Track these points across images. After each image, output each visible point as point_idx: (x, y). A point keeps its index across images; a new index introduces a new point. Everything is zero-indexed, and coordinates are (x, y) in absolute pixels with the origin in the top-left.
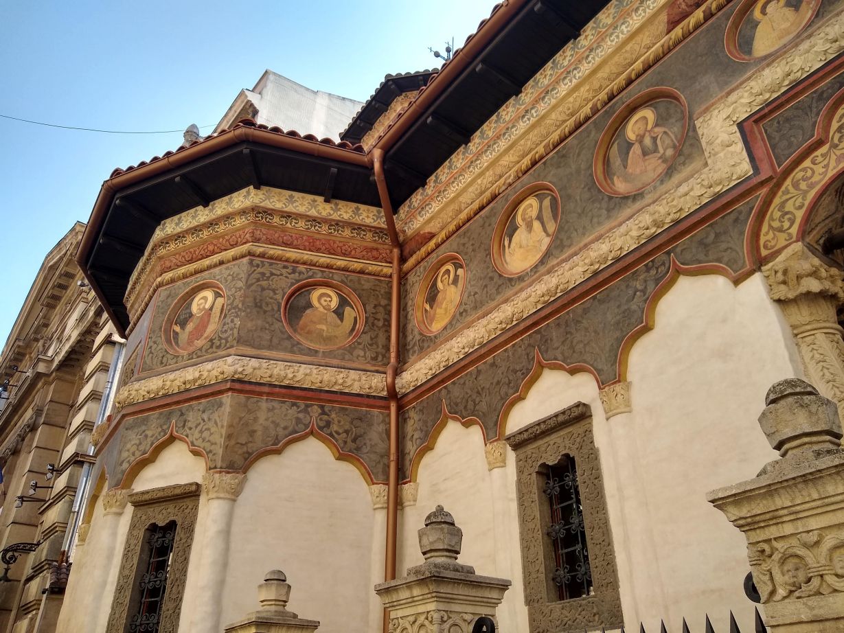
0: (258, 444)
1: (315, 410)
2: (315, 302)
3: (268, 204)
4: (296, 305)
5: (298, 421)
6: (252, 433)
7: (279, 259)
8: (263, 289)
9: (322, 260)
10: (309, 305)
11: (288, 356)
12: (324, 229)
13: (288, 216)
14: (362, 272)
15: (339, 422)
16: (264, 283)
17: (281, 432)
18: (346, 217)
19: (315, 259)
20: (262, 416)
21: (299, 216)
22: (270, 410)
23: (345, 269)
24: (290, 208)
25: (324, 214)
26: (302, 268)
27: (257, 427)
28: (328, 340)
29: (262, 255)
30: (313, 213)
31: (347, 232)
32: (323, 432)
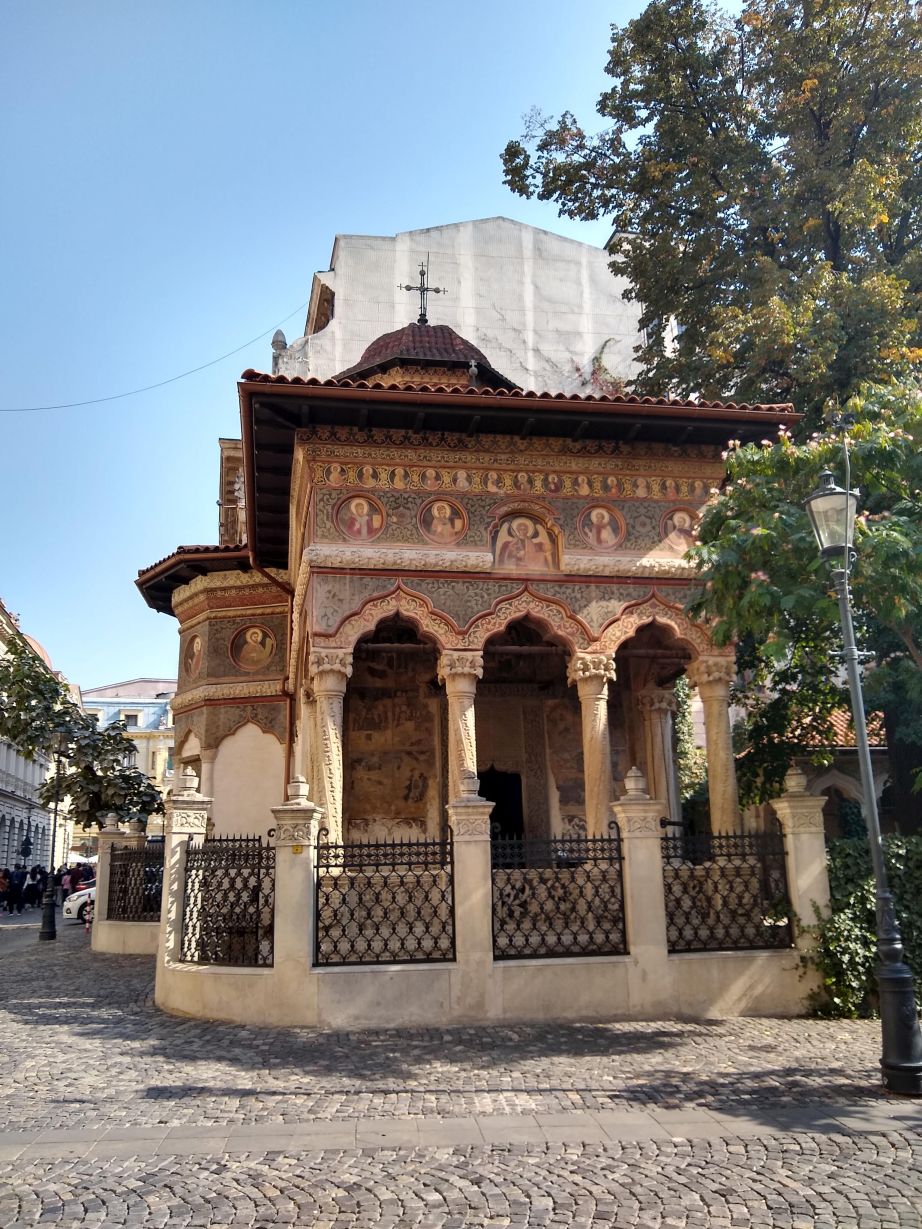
0: (221, 733)
1: (249, 708)
2: (249, 640)
3: (212, 585)
4: (238, 645)
5: (241, 716)
6: (218, 727)
7: (224, 617)
8: (218, 640)
9: (249, 612)
10: (246, 642)
11: (233, 679)
12: (247, 592)
13: (224, 589)
14: (273, 613)
15: (262, 713)
16: (218, 636)
17: (232, 724)
18: (258, 580)
19: (244, 613)
20: (222, 716)
21: (230, 588)
22: (226, 712)
23: (263, 614)
24: (225, 584)
25: (245, 582)
26: (238, 620)
27: (220, 723)
28: (258, 661)
29: (215, 618)
30: (239, 583)
31: (261, 590)
32: (254, 719)
